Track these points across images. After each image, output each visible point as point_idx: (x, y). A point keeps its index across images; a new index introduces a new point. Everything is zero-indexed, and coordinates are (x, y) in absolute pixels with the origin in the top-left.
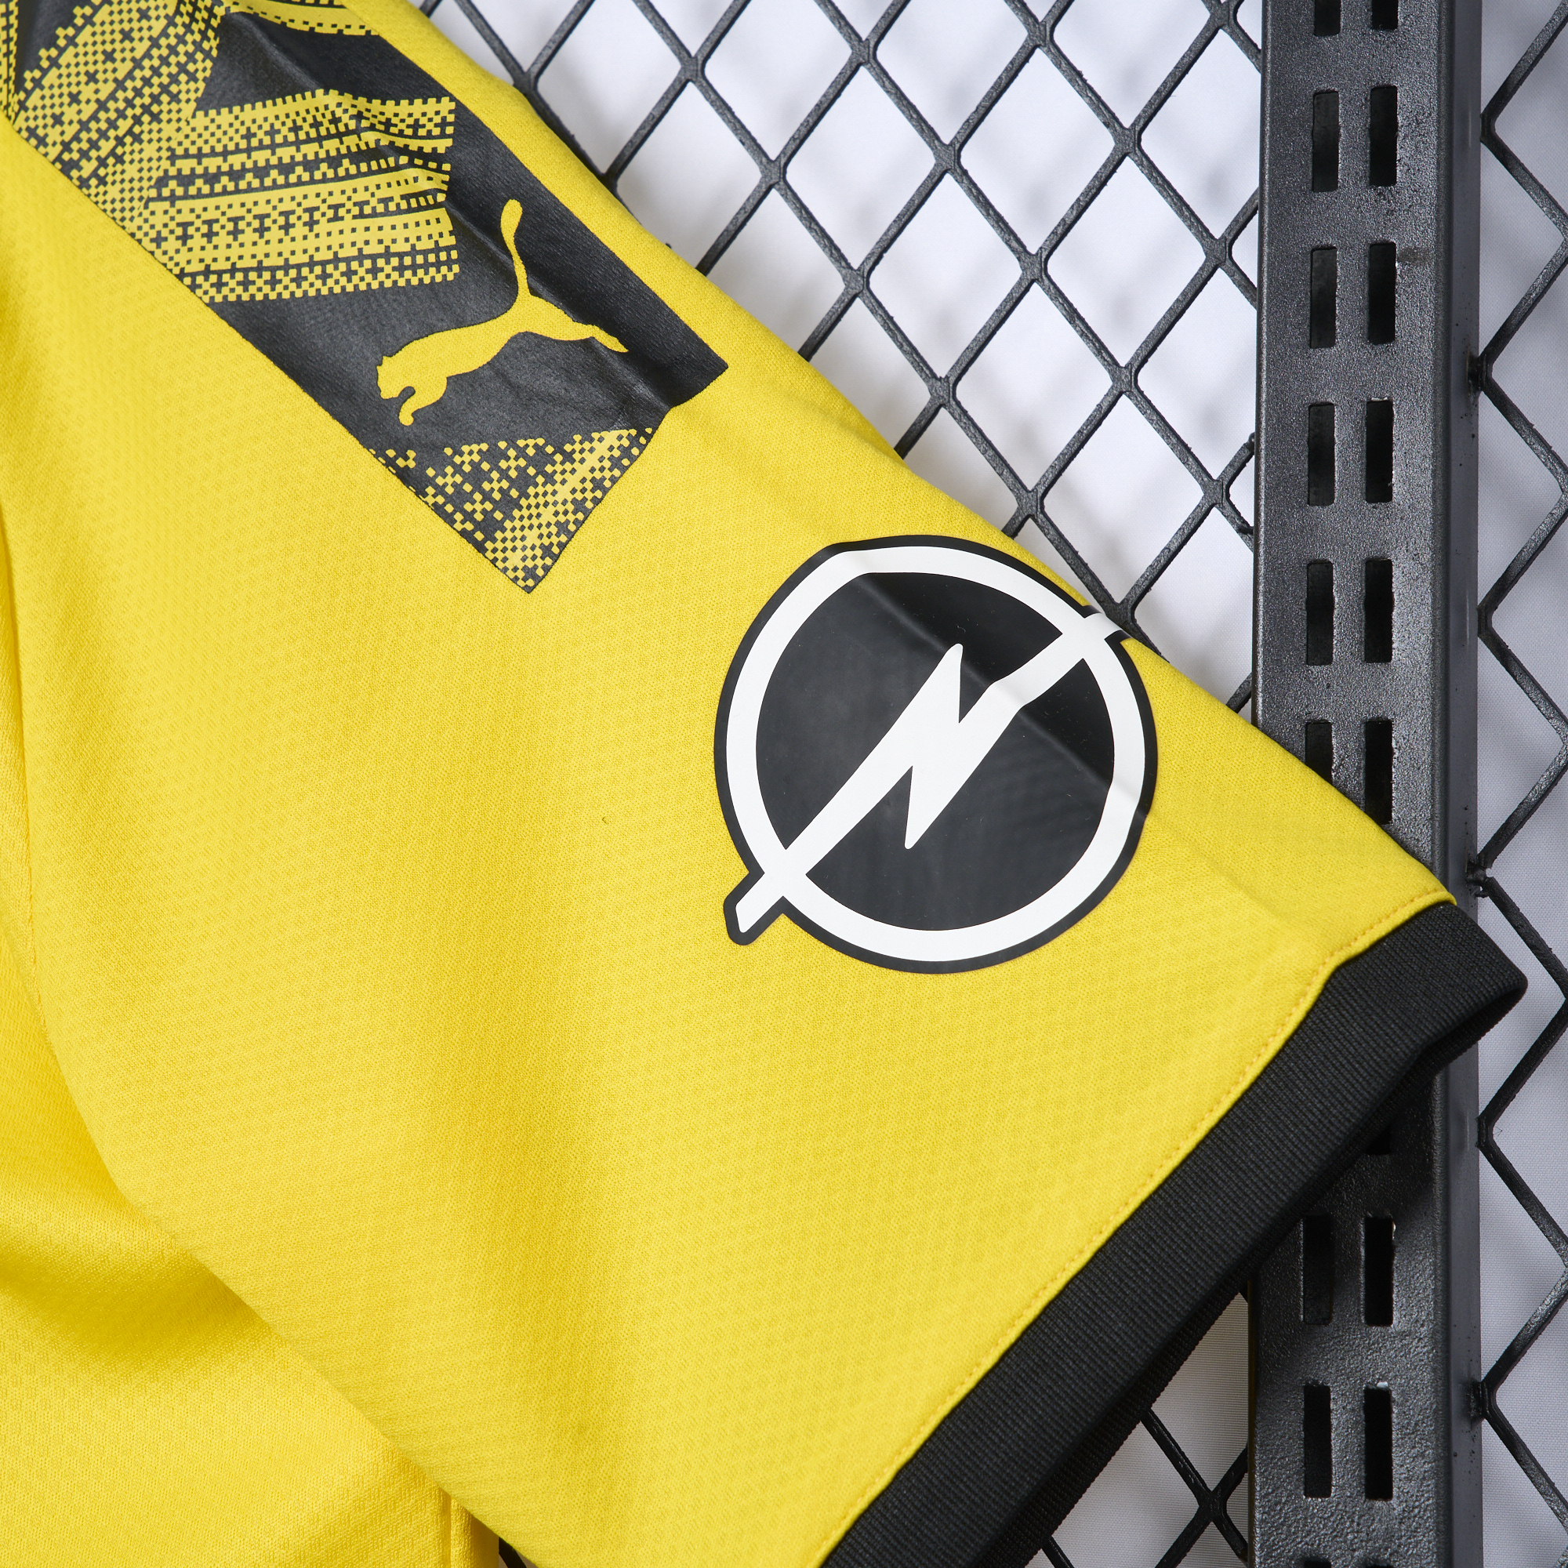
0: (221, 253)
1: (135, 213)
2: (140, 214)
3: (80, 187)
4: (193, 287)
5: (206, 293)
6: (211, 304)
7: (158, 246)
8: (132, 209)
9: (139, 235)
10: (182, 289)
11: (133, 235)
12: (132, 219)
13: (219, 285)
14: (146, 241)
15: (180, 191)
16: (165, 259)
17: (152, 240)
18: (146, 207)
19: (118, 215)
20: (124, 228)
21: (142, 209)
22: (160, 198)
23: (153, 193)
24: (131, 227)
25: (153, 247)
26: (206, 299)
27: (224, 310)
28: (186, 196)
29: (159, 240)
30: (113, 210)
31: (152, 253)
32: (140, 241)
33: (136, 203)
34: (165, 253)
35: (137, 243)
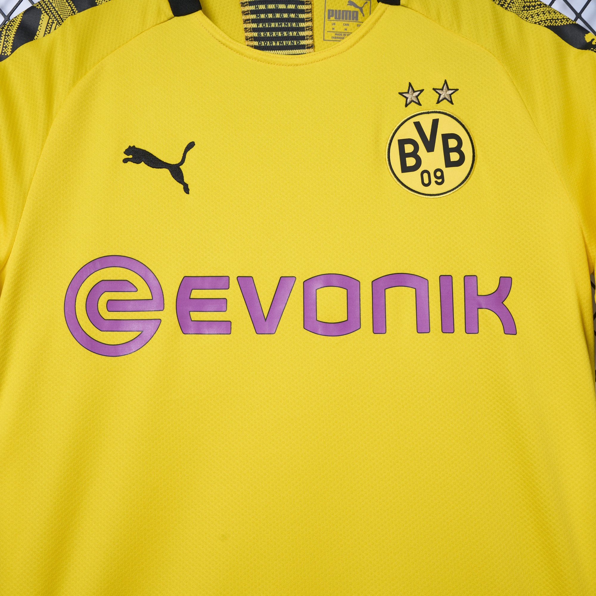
0: (543, 17)
1: (520, 13)
2: (521, 13)
3: (506, 9)
4: (540, 24)
5: (543, 24)
6: (545, 26)
7: (527, 19)
8: (519, 12)
9: (522, 17)
10: (537, 25)
11: (521, 17)
12: (520, 14)
13: (546, 23)
14: (524, 19)
15: (528, 9)
16: (530, 21)
17: (525, 18)
18: (522, 12)
19: (517, 13)
20: (519, 16)
21: (521, 12)
22: (524, 10)
23: (523, 9)
24: (520, 16)
25: (526, 20)
26: (544, 26)
27: (548, 27)
28: (529, 10)
29: (527, 18)
30: (516, 12)
31: (526, 21)
32: (523, 19)
33: (520, 11)
34: (529, 20)
35: (522, 19)
